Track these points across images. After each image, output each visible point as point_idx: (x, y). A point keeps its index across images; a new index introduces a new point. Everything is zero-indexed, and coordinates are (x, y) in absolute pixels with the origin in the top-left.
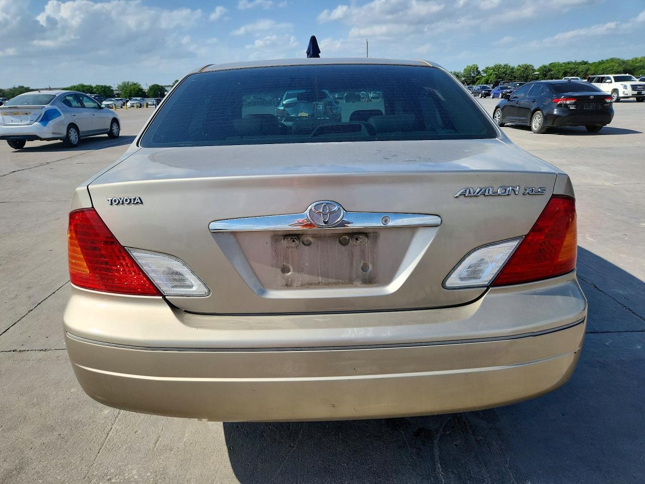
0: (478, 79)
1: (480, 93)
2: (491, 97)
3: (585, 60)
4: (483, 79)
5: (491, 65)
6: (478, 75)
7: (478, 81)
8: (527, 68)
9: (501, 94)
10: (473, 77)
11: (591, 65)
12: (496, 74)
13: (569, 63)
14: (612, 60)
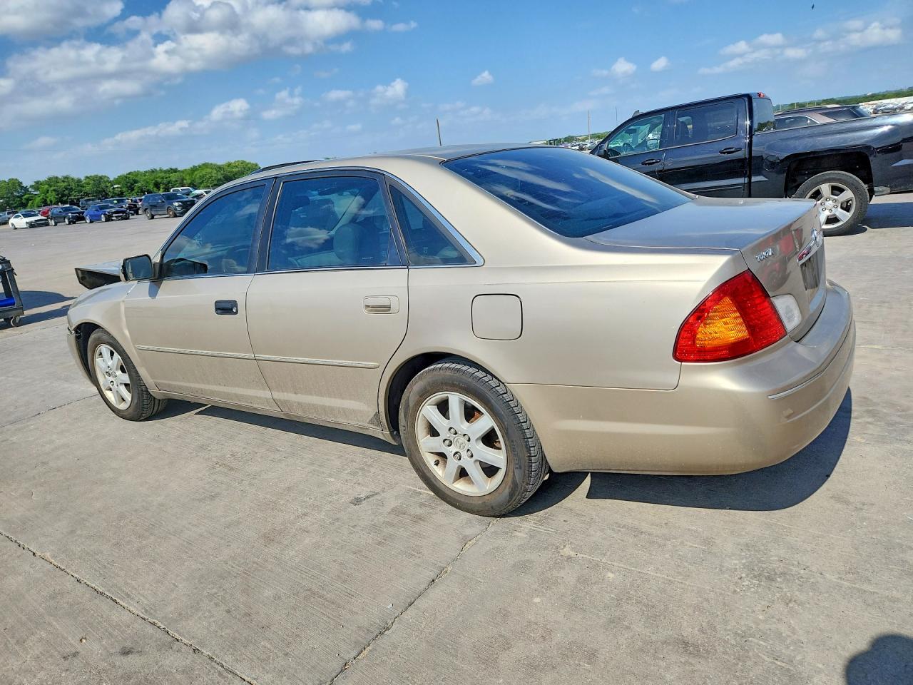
0: (28, 200)
1: (65, 218)
2: (88, 221)
3: (174, 167)
4: (38, 200)
5: (43, 178)
6: (25, 194)
7: (30, 202)
8: (98, 180)
9: (103, 216)
10: (20, 197)
11: (183, 172)
12: (54, 190)
13: (153, 172)
14: (206, 165)
